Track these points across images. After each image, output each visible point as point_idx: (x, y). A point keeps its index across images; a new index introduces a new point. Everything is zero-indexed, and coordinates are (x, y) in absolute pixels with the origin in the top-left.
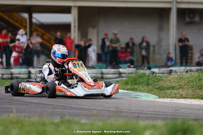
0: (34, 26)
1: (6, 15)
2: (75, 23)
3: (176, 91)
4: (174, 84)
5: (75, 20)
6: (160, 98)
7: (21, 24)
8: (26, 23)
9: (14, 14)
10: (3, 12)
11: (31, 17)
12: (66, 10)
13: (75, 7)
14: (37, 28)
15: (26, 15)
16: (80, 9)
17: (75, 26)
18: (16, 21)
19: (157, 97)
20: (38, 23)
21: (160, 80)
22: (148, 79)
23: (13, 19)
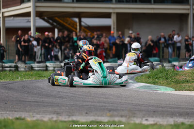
0: (83, 28)
1: (61, 20)
2: (114, 25)
3: (189, 85)
4: (188, 78)
5: (114, 24)
6: (176, 90)
7: (73, 27)
8: (77, 26)
9: (68, 19)
10: (59, 17)
11: (80, 21)
12: (107, 15)
13: (114, 13)
14: (85, 30)
15: (77, 20)
16: (118, 14)
17: (114, 28)
18: (69, 24)
19: (174, 90)
20: (86, 25)
21: (177, 74)
22: (167, 74)
23: (66, 23)
